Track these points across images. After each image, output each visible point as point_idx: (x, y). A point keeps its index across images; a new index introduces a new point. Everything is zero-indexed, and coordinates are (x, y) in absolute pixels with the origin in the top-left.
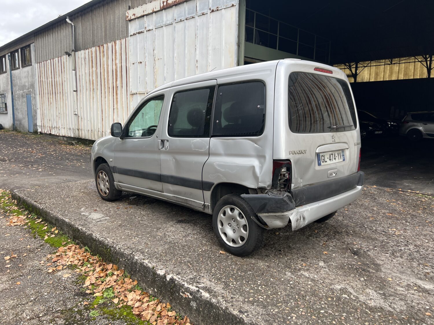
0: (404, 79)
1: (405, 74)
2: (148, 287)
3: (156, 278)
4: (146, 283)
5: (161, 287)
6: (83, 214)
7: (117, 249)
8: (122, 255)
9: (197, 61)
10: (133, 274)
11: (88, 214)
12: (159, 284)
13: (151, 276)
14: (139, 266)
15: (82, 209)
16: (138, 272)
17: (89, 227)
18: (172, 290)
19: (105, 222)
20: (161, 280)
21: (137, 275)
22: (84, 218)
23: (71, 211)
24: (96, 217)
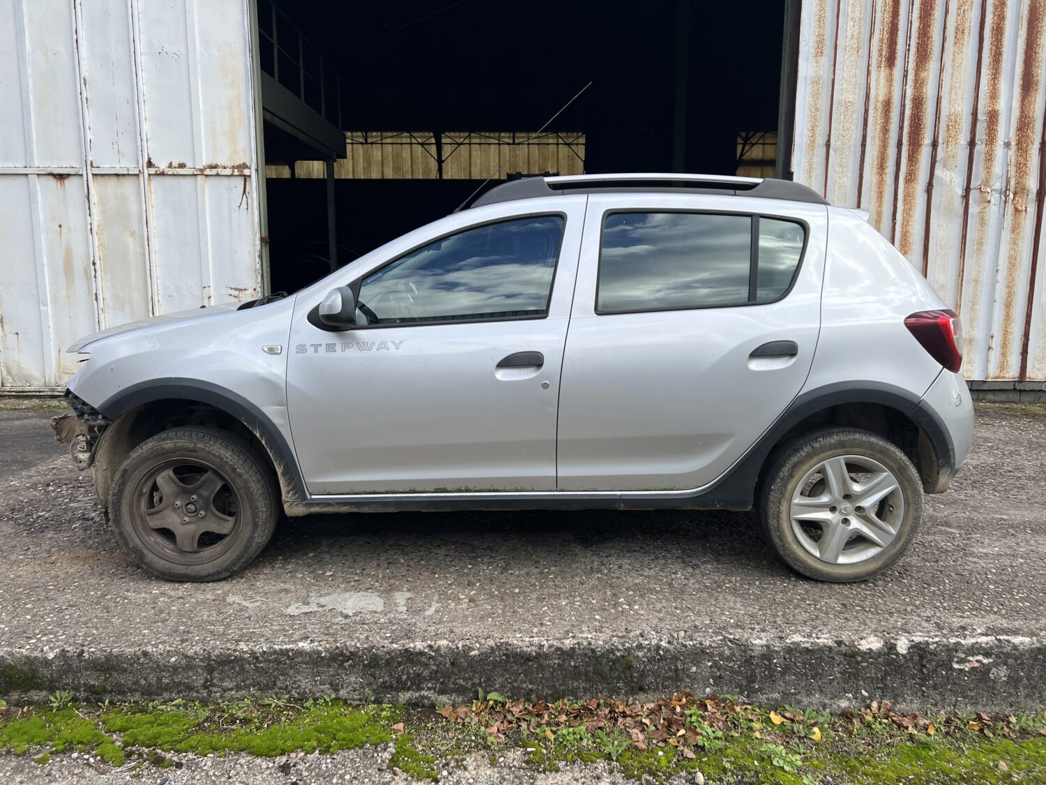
0: (395, 177)
1: (397, 168)
2: (832, 698)
3: (858, 663)
4: (821, 692)
5: (883, 679)
6: (296, 612)
7: (664, 645)
8: (696, 654)
9: (85, 80)
10: (760, 690)
11: (313, 608)
12: (875, 673)
13: (838, 665)
14: (785, 659)
15: (234, 603)
16: (783, 674)
17: (445, 633)
18: (925, 671)
19: (435, 606)
20: (881, 660)
21: (781, 685)
22: (341, 621)
23: (219, 619)
24: (362, 604)
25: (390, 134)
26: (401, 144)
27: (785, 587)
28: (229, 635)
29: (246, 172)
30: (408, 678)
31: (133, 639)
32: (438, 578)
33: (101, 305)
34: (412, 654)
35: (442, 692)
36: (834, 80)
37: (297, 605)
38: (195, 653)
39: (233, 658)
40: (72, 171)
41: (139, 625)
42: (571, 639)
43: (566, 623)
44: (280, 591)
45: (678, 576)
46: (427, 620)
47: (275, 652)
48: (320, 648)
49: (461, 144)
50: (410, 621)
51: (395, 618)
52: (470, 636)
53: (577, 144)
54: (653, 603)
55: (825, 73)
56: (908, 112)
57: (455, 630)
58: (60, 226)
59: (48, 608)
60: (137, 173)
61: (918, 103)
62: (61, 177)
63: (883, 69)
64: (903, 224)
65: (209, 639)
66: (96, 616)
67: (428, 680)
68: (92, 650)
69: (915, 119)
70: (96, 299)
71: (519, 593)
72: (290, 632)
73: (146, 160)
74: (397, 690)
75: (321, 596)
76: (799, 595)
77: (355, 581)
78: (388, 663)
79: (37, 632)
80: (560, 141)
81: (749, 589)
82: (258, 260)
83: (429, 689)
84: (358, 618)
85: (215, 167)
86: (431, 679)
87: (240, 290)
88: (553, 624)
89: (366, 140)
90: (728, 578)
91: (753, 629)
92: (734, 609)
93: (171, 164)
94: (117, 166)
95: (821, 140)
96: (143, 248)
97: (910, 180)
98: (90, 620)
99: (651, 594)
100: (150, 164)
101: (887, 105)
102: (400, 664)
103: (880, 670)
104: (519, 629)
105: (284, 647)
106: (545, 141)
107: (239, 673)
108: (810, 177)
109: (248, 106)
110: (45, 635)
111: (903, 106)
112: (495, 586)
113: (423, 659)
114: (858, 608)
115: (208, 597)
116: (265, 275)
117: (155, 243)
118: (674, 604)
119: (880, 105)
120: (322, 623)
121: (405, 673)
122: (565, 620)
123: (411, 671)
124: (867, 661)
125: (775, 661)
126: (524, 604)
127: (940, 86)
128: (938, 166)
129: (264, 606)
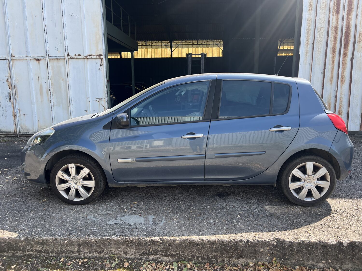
0: (156, 57)
2: (317, 263)
3: (328, 249)
4: (313, 260)
5: (337, 256)
6: (112, 223)
7: (251, 240)
8: (263, 244)
9: (46, 26)
10: (288, 259)
11: (118, 221)
12: (334, 253)
13: (320, 250)
14: (298, 247)
15: (90, 219)
16: (297, 253)
17: (166, 234)
18: (354, 253)
19: (163, 222)
20: (337, 248)
21: (296, 257)
22: (128, 227)
23: (84, 225)
24: (136, 220)
25: (154, 42)
26: (158, 45)
27: (297, 216)
28: (87, 232)
29: (102, 57)
30: (152, 251)
31: (52, 233)
32: (165, 210)
33: (52, 105)
34: (154, 241)
35: (165, 256)
36: (316, 19)
37: (113, 220)
38: (74, 239)
39: (88, 241)
40: (42, 58)
41: (55, 227)
42: (214, 237)
43: (213, 230)
44: (107, 214)
45: (256, 211)
46: (160, 228)
47: (103, 240)
48: (120, 239)
49: (179, 45)
50: (154, 228)
51: (148, 226)
52: (176, 235)
53: (220, 44)
54: (246, 222)
55: (313, 17)
56: (344, 31)
57: (170, 232)
58: (38, 77)
59: (24, 219)
60: (64, 58)
61: (348, 27)
62: (38, 60)
63: (335, 15)
64: (342, 73)
65: (79, 234)
66: (40, 223)
67: (160, 252)
68: (37, 237)
69: (347, 33)
70: (51, 102)
71: (195, 217)
72: (109, 231)
73: (67, 53)
74: (148, 255)
75: (122, 216)
76: (303, 220)
77: (135, 210)
78: (145, 244)
79: (19, 229)
80: (214, 43)
81: (283, 217)
82: (106, 88)
83: (160, 255)
84: (135, 226)
85: (91, 56)
86: (161, 251)
87: (100, 99)
88: (207, 230)
89: (146, 44)
90: (275, 212)
91: (285, 235)
92: (278, 225)
93: (76, 55)
94: (57, 56)
95: (311, 42)
96: (67, 85)
97: (345, 56)
98: (38, 224)
99: (246, 218)
100: (68, 55)
101: (336, 28)
102: (149, 245)
103: (336, 252)
104: (195, 232)
105: (107, 238)
106: (209, 43)
107: (90, 247)
108: (306, 56)
109: (102, 33)
110: (22, 230)
111: (342, 28)
112: (186, 214)
113: (158, 244)
114: (327, 226)
115: (81, 216)
116: (108, 94)
117: (71, 83)
118: (254, 223)
119: (333, 28)
120: (121, 228)
121: (151, 248)
122: (212, 229)
123: (154, 248)
124: (331, 249)
125: (294, 248)
126: (197, 221)
127: (356, 21)
128: (355, 51)
129: (101, 220)
